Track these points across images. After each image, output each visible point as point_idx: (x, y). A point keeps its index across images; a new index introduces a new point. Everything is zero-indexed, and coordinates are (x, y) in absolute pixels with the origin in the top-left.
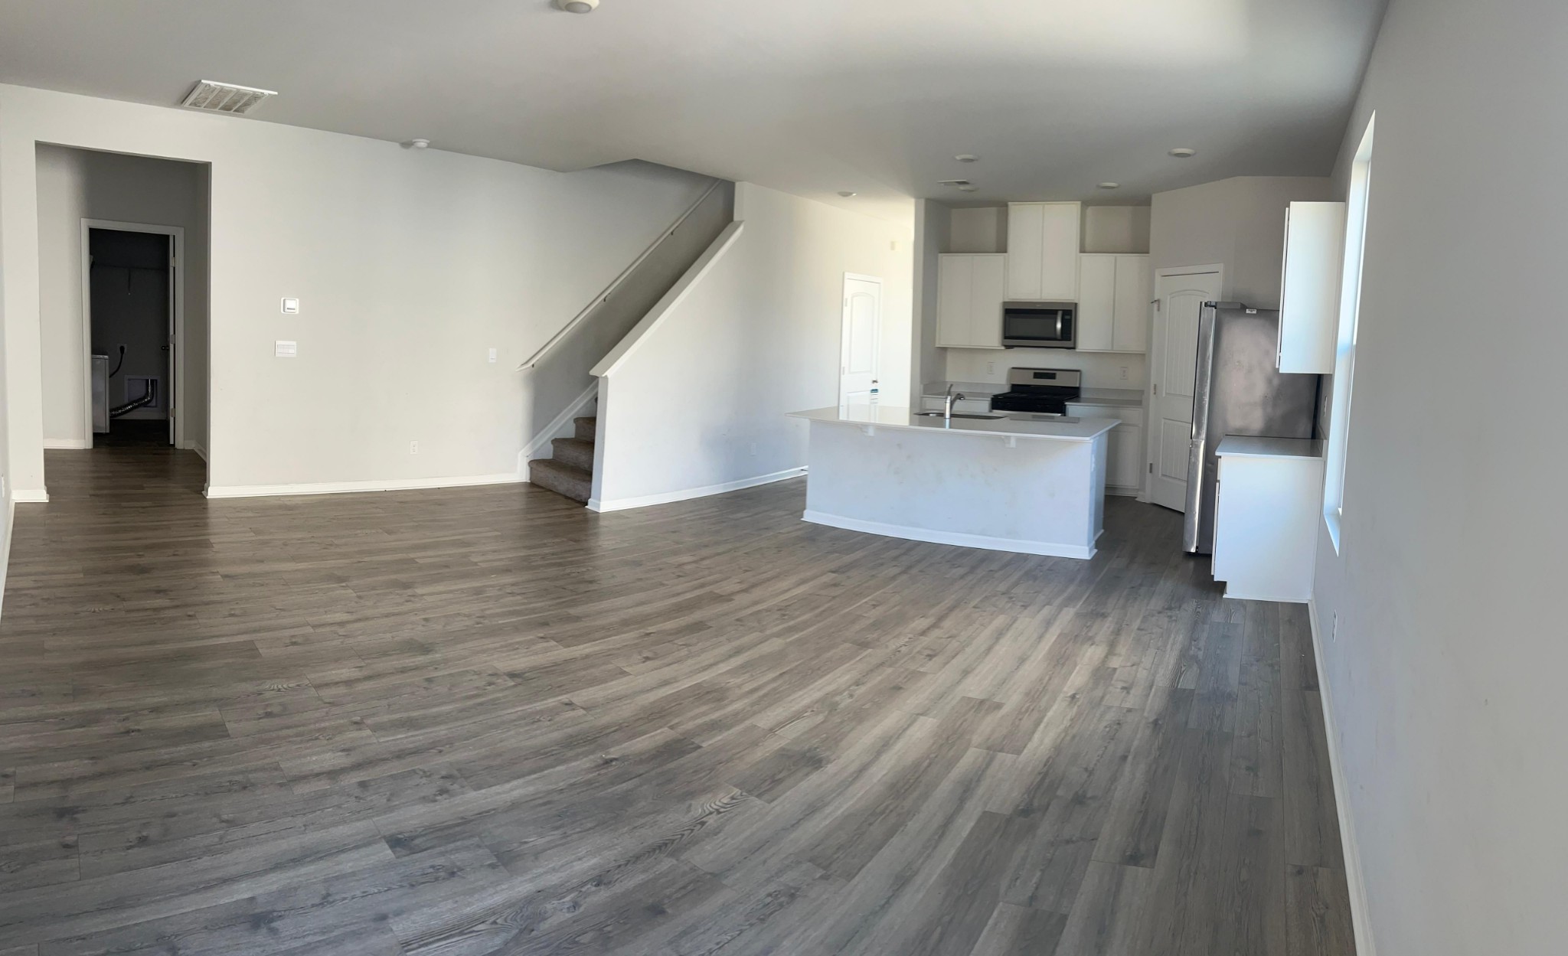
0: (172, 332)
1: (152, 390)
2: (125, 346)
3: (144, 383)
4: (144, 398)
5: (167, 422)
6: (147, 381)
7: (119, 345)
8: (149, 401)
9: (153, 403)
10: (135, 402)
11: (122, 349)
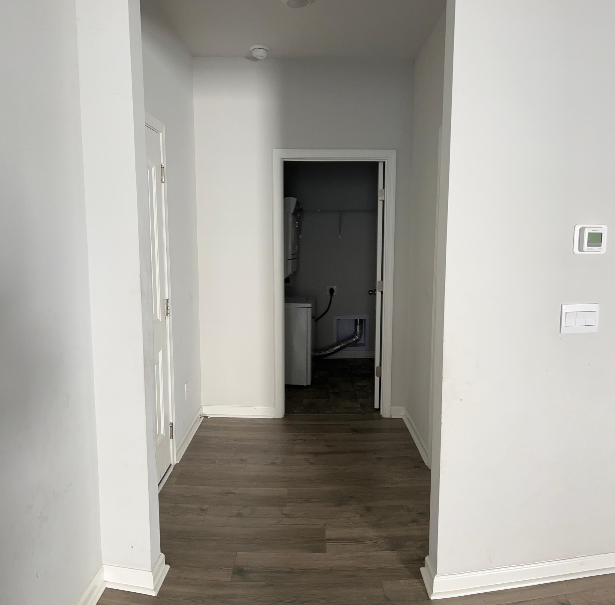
0: (379, 278)
1: (361, 329)
2: (335, 288)
3: (353, 323)
4: (353, 337)
5: (373, 360)
6: (356, 320)
7: (328, 287)
8: (358, 340)
9: (362, 341)
10: (343, 341)
11: (332, 291)
